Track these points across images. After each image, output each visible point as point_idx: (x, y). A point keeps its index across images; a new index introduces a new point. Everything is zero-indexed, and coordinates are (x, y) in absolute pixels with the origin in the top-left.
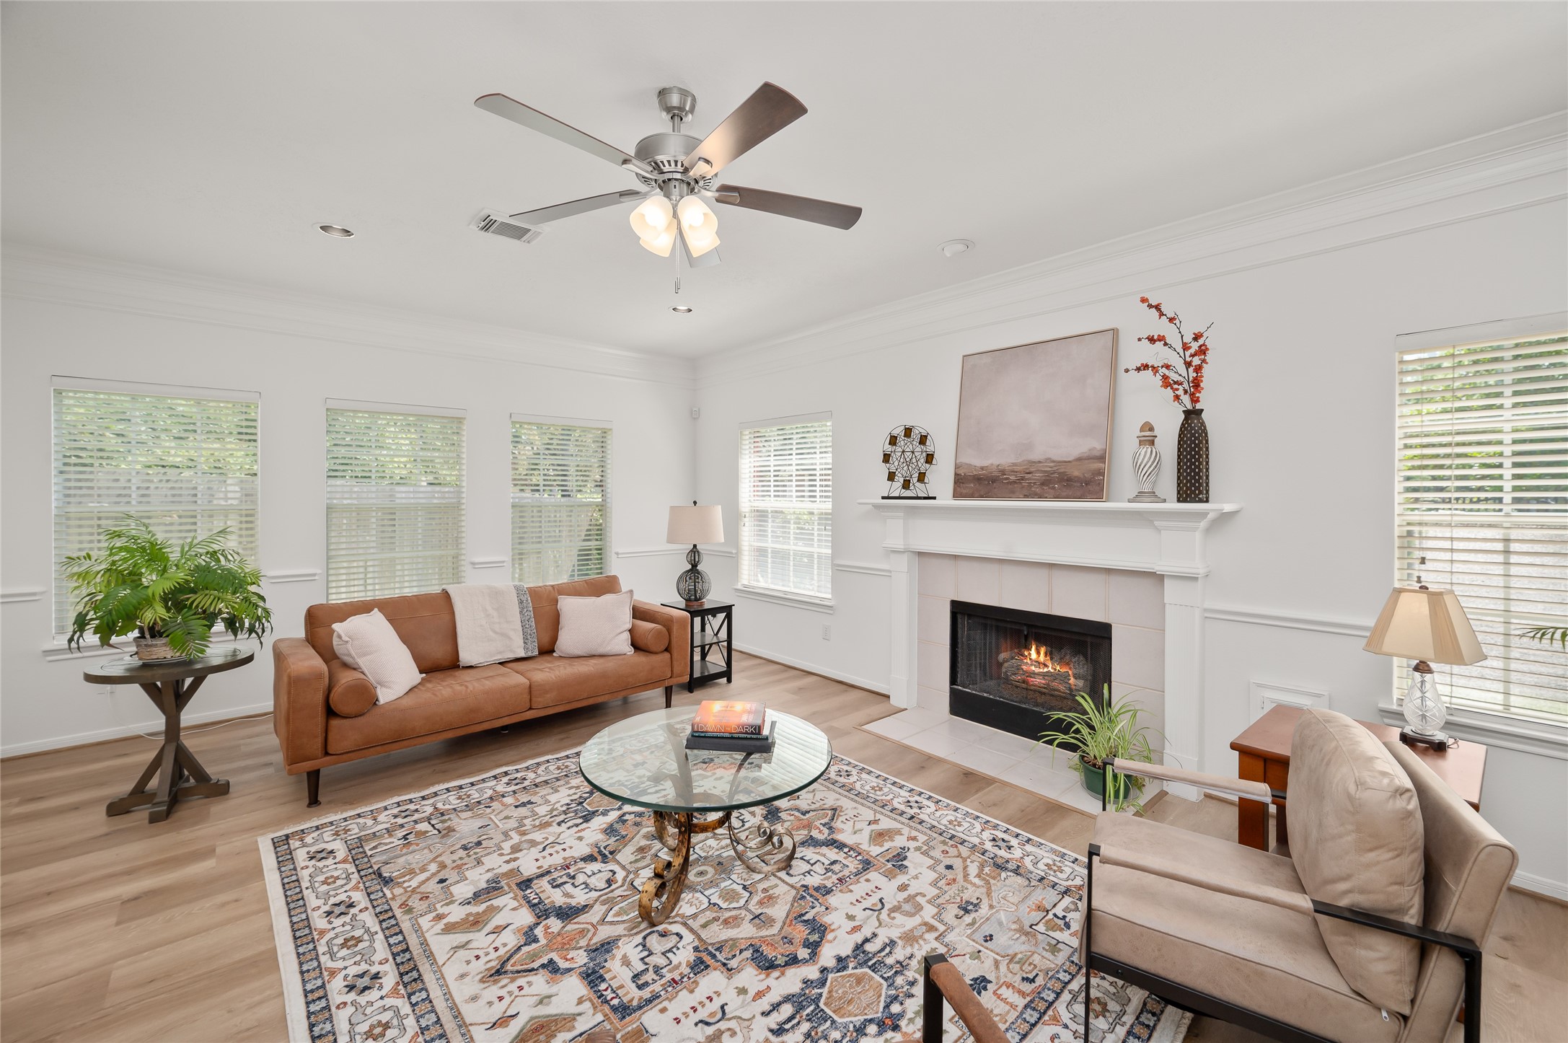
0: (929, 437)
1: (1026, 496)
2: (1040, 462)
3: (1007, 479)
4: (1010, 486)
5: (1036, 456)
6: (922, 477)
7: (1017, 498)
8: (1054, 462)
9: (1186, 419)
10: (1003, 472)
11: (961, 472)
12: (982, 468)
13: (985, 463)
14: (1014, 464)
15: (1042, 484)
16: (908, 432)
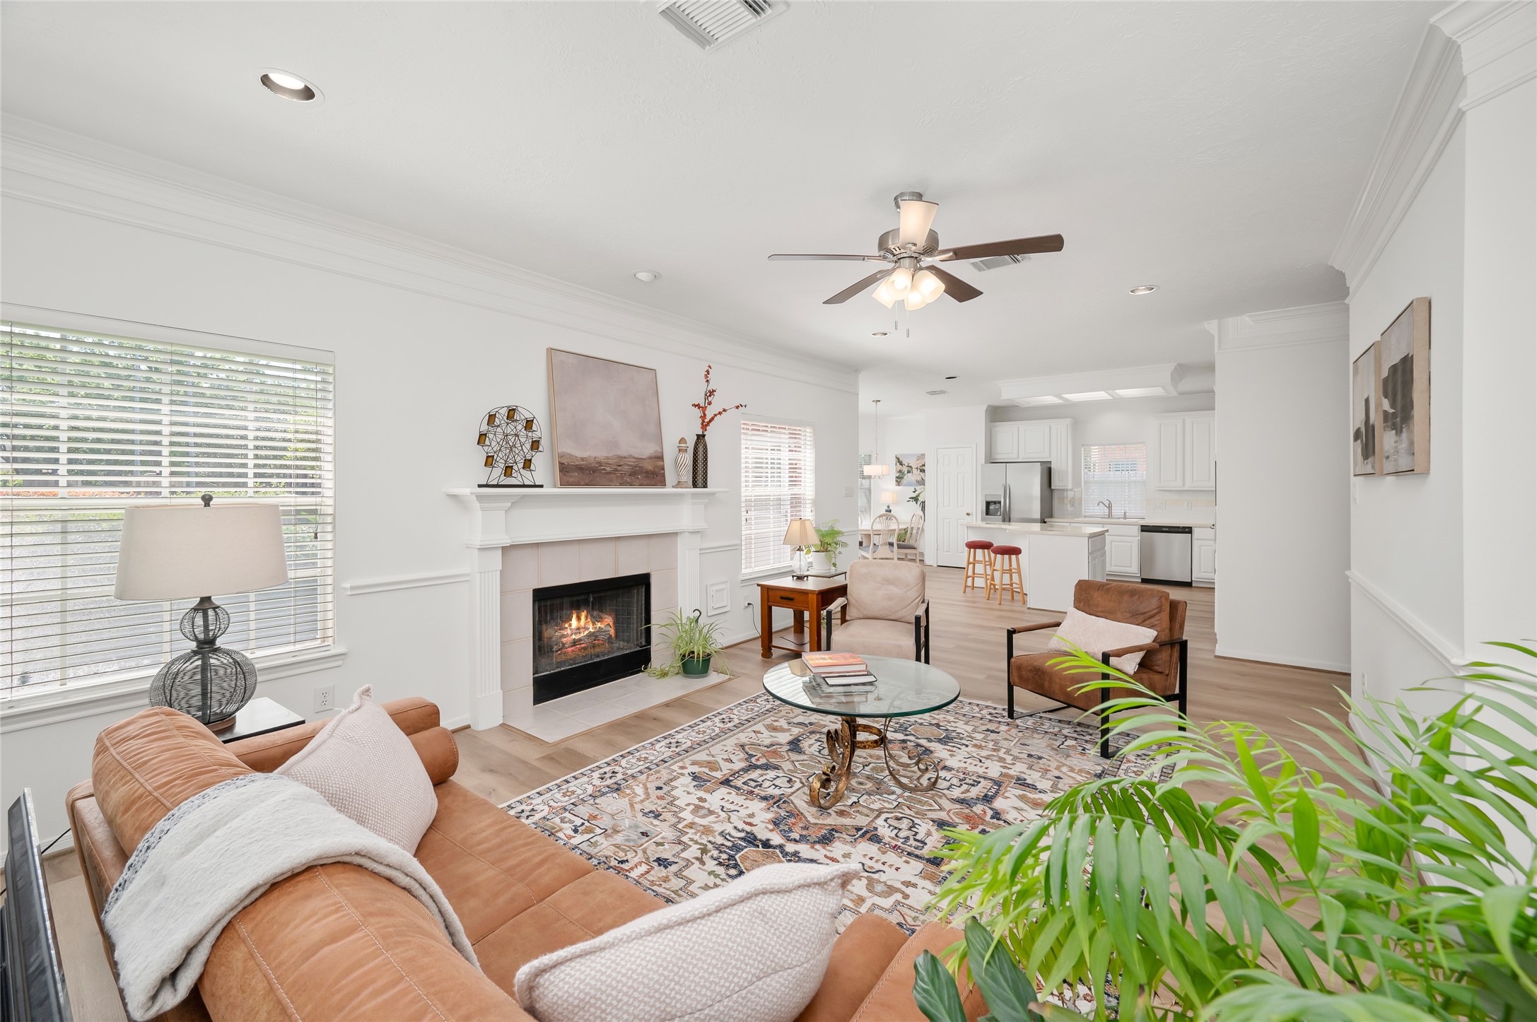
0: (535, 421)
1: (621, 484)
2: (625, 457)
3: (604, 469)
4: (608, 476)
5: (622, 453)
6: (527, 464)
7: (615, 486)
8: (634, 458)
9: (698, 439)
10: (600, 464)
11: (565, 461)
12: (582, 459)
13: (585, 455)
14: (608, 458)
15: (630, 475)
16: (511, 412)
